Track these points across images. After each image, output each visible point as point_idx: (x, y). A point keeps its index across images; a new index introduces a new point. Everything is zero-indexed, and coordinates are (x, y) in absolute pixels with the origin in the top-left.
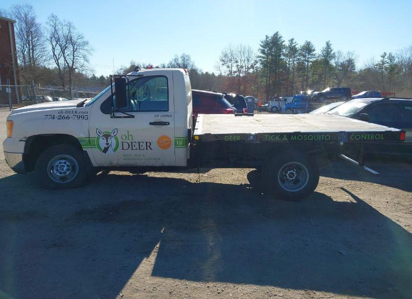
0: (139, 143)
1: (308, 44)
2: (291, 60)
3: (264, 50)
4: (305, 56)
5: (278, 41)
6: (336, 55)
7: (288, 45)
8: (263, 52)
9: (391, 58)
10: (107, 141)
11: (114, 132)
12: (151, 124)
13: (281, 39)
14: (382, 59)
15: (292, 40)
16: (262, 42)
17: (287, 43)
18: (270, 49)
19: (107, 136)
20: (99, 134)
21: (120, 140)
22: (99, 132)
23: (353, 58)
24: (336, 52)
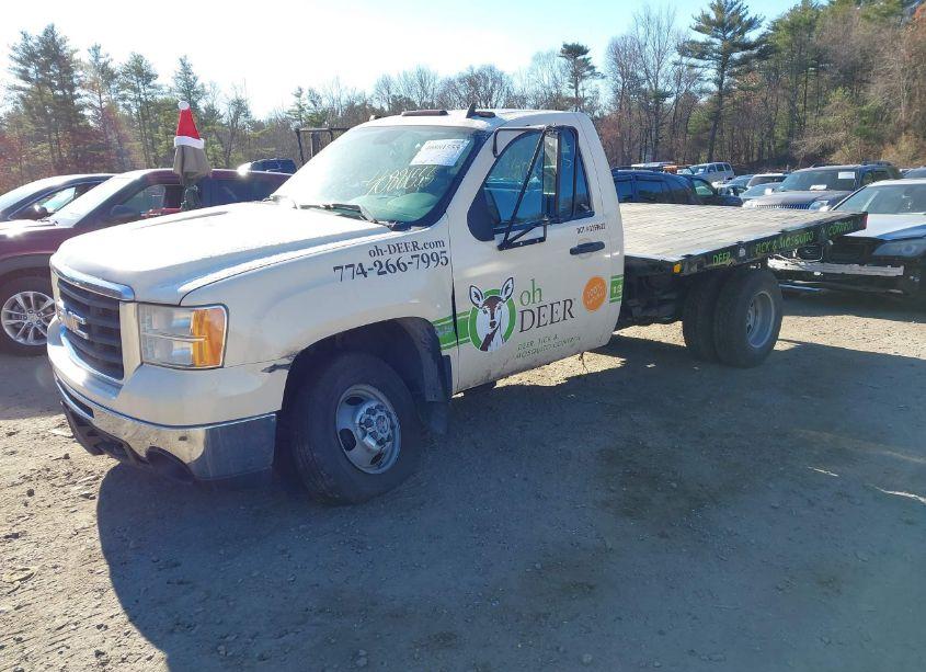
0: (552, 305)
1: (138, 60)
2: (103, 97)
3: (26, 72)
4: (136, 90)
5: (57, 48)
6: (207, 88)
7: (87, 61)
8: (25, 76)
9: (315, 99)
10: (493, 317)
11: (507, 288)
12: (573, 252)
13: (67, 44)
14: (296, 100)
15: (96, 49)
16: (14, 49)
17: (83, 56)
18: (44, 68)
19: (493, 301)
20: (475, 300)
21: (518, 307)
22: (477, 296)
23: (244, 97)
24: (205, 83)
